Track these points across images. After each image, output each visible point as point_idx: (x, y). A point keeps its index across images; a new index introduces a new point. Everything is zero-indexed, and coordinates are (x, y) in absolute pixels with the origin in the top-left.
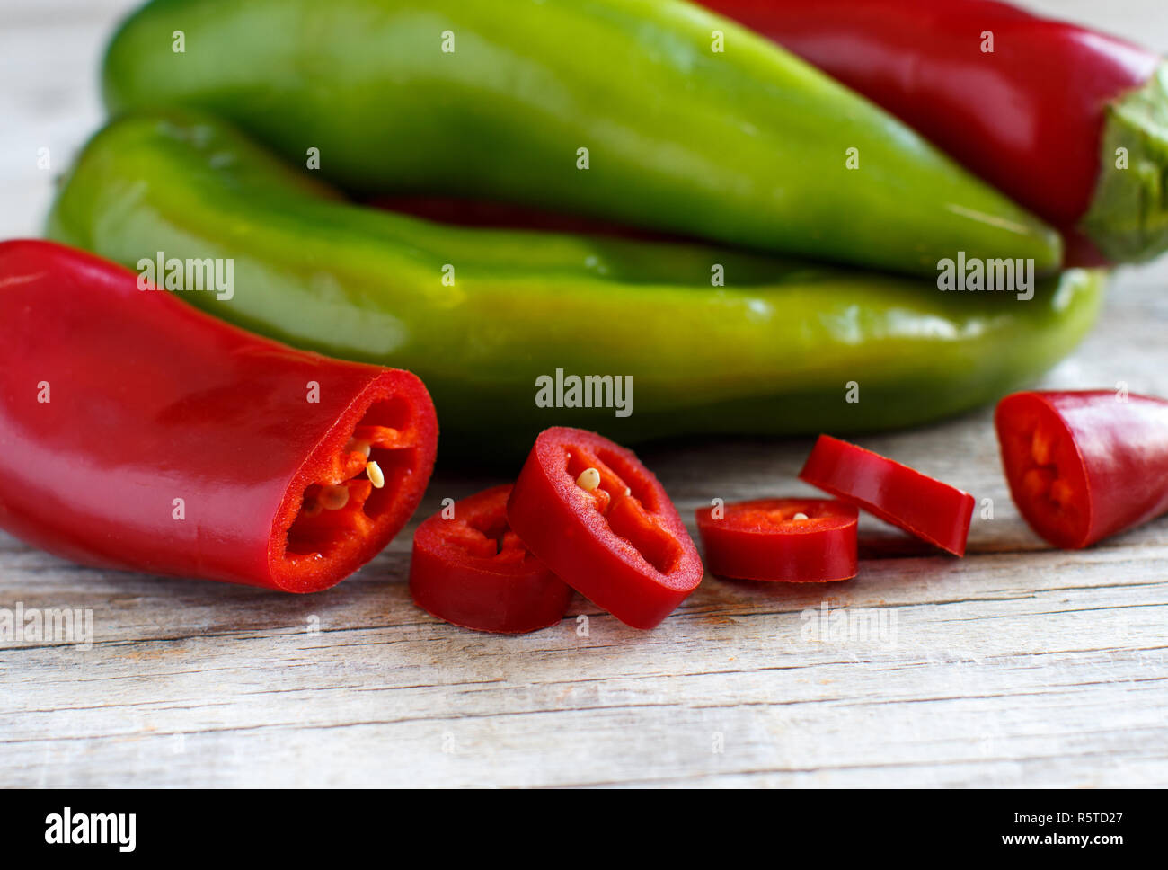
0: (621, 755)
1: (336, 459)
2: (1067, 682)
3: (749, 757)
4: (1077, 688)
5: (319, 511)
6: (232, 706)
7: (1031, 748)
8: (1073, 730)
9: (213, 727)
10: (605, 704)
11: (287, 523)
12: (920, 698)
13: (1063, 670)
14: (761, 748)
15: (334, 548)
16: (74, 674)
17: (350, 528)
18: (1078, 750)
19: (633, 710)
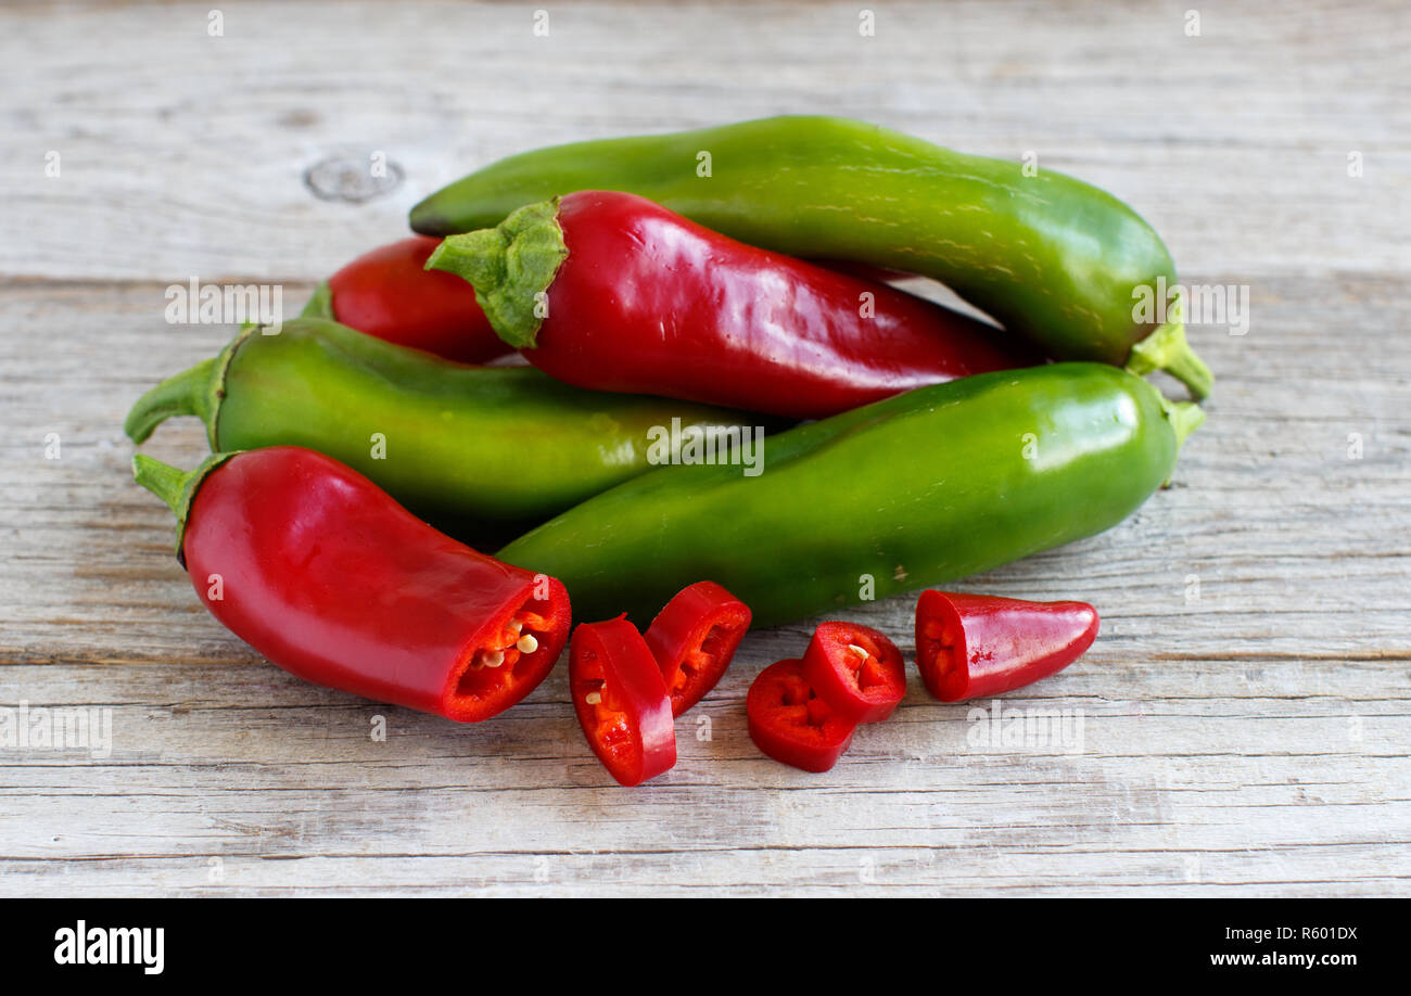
0: (678, 828)
1: (499, 633)
2: (979, 782)
3: (761, 834)
4: (985, 788)
5: (482, 667)
6: (427, 768)
7: (944, 838)
8: (975, 824)
9: (412, 785)
10: (672, 782)
11: (460, 672)
12: (880, 789)
13: (977, 771)
14: (771, 828)
15: (488, 694)
16: (322, 732)
17: (501, 682)
18: (975, 842)
19: (691, 788)
